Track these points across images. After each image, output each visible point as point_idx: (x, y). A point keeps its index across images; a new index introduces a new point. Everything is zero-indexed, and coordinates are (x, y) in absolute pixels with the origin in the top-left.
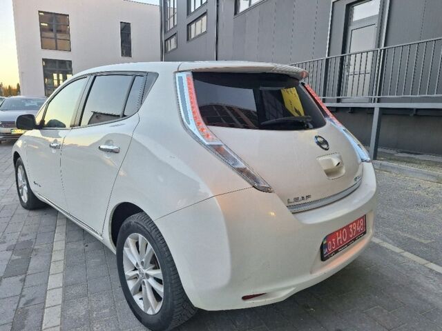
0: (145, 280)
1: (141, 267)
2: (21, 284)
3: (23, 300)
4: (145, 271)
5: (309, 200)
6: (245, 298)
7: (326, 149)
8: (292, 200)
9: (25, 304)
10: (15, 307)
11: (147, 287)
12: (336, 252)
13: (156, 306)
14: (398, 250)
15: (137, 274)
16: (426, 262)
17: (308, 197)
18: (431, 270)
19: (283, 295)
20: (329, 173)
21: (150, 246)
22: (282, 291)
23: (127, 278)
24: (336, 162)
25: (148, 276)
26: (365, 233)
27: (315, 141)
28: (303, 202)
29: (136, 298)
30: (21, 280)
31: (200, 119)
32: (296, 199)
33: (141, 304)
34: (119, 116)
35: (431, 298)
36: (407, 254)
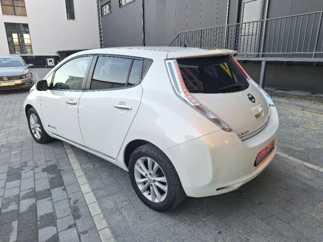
0: (152, 184)
1: (149, 176)
2: (64, 192)
3: (72, 202)
4: (153, 179)
5: (248, 133)
6: (218, 190)
7: (254, 102)
8: (240, 134)
9: (74, 203)
10: (69, 205)
11: (154, 187)
12: (261, 161)
13: (161, 197)
14: (285, 156)
15: (146, 181)
16: (302, 162)
17: (248, 131)
18: (306, 167)
19: (237, 186)
20: (257, 116)
21: (156, 165)
22: (236, 184)
23: (137, 183)
24: (260, 110)
25: (154, 181)
26: (273, 149)
27: (247, 97)
28: (245, 135)
29: (145, 194)
30: (63, 189)
31: (186, 89)
32: (242, 134)
33: (150, 198)
34: (124, 84)
35: (308, 182)
36: (290, 158)
